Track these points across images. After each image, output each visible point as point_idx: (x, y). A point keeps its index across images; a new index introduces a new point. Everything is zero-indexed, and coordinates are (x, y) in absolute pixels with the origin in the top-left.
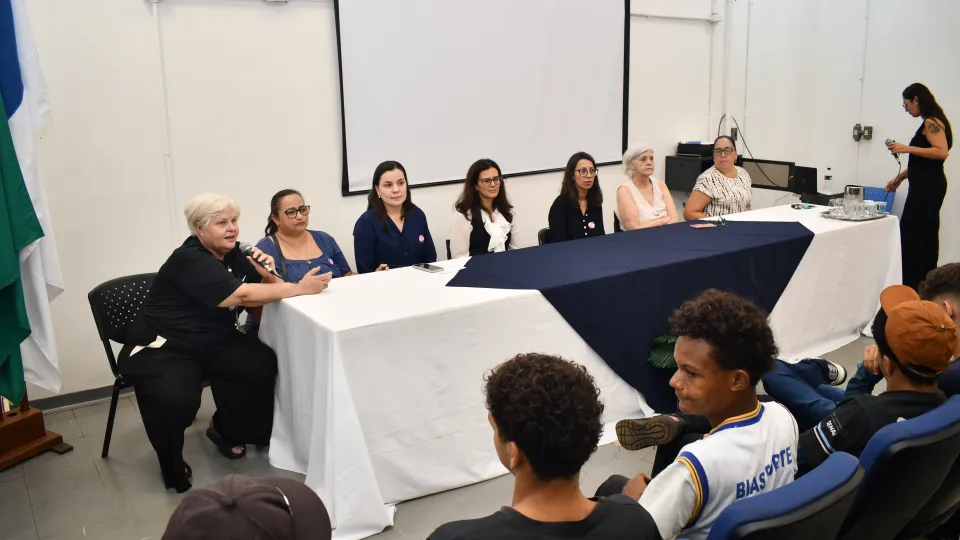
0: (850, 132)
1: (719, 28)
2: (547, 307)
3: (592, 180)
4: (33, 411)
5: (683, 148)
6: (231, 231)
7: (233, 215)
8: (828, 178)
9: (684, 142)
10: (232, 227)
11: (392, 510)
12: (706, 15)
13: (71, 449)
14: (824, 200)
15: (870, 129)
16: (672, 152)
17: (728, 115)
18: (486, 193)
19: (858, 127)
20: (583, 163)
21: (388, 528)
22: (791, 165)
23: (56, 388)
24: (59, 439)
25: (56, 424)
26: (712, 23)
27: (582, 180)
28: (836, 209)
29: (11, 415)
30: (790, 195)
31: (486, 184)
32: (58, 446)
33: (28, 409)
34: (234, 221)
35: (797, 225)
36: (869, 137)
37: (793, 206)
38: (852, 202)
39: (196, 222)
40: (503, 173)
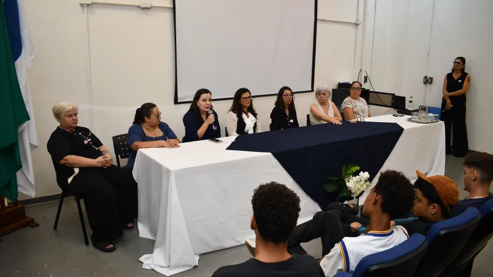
0: (422, 80)
1: (360, 27)
2: (275, 161)
3: (291, 99)
4: (20, 206)
5: (340, 85)
6: (74, 120)
7: (75, 112)
8: (410, 102)
9: (341, 82)
10: (75, 118)
11: (197, 258)
12: (354, 21)
13: (38, 225)
14: (409, 113)
15: (431, 79)
16: (335, 87)
17: (363, 70)
18: (244, 104)
19: (426, 77)
20: (287, 92)
21: (195, 267)
22: (393, 95)
23: (33, 194)
24: (32, 220)
25: (31, 213)
26: (357, 25)
27: (286, 99)
28: (415, 117)
29: (9, 207)
30: (392, 109)
31: (244, 100)
32: (32, 223)
33: (17, 205)
34: (76, 115)
35: (396, 124)
36: (431, 83)
37: (394, 115)
38: (423, 114)
39: (58, 115)
40: (252, 95)
